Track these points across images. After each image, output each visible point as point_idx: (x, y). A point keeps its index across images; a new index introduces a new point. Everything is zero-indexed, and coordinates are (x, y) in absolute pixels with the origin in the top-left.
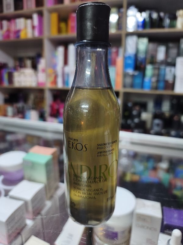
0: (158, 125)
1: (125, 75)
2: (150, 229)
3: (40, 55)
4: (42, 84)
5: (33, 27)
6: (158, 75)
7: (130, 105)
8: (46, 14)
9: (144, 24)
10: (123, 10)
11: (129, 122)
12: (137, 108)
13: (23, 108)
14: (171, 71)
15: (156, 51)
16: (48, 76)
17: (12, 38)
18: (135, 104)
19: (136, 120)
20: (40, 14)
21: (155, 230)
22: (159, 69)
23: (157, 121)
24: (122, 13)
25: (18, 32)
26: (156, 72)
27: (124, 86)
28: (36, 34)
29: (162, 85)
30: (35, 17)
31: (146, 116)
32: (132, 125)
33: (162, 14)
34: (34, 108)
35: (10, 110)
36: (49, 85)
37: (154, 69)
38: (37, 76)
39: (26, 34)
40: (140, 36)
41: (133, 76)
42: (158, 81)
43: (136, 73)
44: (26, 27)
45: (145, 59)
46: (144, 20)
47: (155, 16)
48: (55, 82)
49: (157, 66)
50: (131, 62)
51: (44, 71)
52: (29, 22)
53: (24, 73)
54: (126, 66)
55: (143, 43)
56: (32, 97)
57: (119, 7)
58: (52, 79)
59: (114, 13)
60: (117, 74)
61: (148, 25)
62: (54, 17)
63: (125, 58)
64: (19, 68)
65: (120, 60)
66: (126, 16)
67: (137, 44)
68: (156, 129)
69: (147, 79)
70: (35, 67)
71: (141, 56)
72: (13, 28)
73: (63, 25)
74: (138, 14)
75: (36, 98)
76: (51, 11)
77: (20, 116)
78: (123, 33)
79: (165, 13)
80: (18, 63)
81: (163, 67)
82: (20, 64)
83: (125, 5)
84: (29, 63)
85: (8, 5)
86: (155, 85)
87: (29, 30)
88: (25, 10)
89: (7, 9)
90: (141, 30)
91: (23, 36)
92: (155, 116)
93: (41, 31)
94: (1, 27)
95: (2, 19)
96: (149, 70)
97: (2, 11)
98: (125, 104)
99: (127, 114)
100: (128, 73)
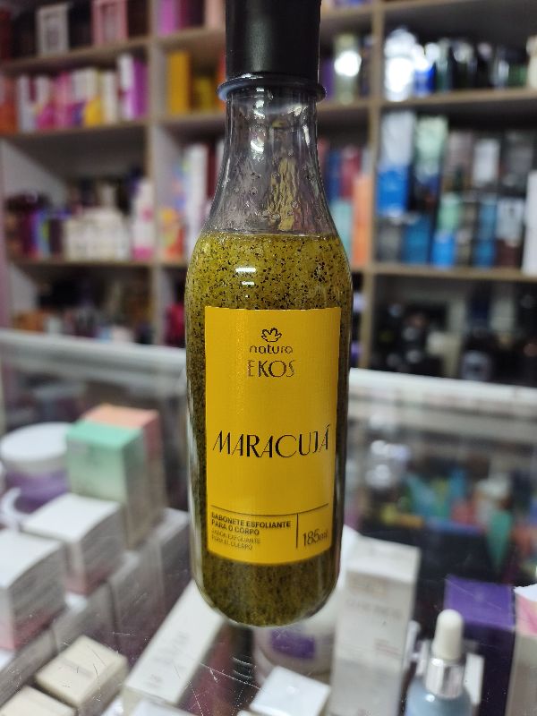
0: (476, 369)
1: (381, 225)
3: (138, 172)
4: (145, 252)
5: (120, 94)
6: (476, 225)
7: (395, 311)
8: (155, 55)
9: (433, 80)
10: (373, 40)
11: (393, 359)
12: (418, 321)
13: (91, 321)
14: (512, 211)
15: (471, 155)
16: (161, 229)
17: (62, 124)
18: (412, 309)
19: (413, 356)
20: (140, 57)
21: (397, 615)
22: (478, 206)
23: (474, 359)
24: (369, 48)
25: (76, 109)
26: (471, 215)
27: (379, 256)
28: (129, 112)
29: (486, 251)
30: (126, 64)
31: (440, 343)
32: (402, 370)
33: (485, 50)
34: (121, 322)
35: (53, 323)
36: (162, 256)
37: (465, 206)
38: (128, 229)
39: (100, 112)
40: (422, 111)
41: (404, 228)
42: (475, 242)
43: (412, 220)
44: (99, 93)
45: (438, 179)
46: (434, 68)
47: (464, 54)
48: (180, 247)
49: (471, 199)
50: (396, 187)
51: (149, 215)
52: (108, 79)
53: (93, 222)
54: (381, 199)
55: (434, 134)
56: (116, 291)
57: (360, 30)
58: (171, 238)
59: (345, 49)
60: (357, 223)
61: (445, 81)
62: (179, 63)
63: (379, 178)
64: (80, 209)
65: (364, 185)
66: (383, 58)
67: (414, 136)
69: (443, 237)
70: (124, 205)
71: (427, 170)
72: (64, 98)
73: (204, 87)
74: (417, 51)
75: (127, 293)
76: (169, 49)
78: (373, 104)
79: (494, 44)
80: (77, 196)
81: (489, 201)
82: (85, 196)
83: (378, 25)
84: (108, 193)
85: (52, 35)
86: (466, 252)
87: (110, 103)
88: (99, 47)
89: (52, 42)
90: (423, 96)
91: (91, 118)
92: (471, 344)
93: (141, 104)
94: (33, 95)
95: (34, 72)
96: (450, 209)
97: (33, 50)
98: (381, 311)
99: (385, 337)
100: (389, 218)
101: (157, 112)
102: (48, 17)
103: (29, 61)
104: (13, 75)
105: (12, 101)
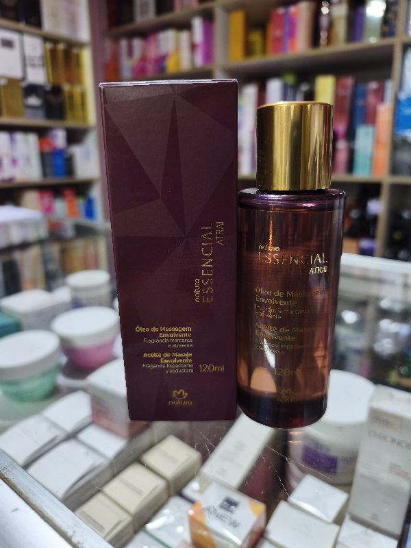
2: (399, 443)
5: (193, 47)
7: (407, 215)
8: (219, 15)
11: (402, 254)
20: (208, 17)
21: (409, 446)
25: (161, 61)
28: (199, 61)
30: (197, 23)
39: (178, 62)
44: (178, 48)
52: (184, 35)
60: (377, 141)
62: (238, 19)
65: (385, 112)
72: (153, 53)
73: (256, 37)
76: (230, 9)
78: (397, 42)
85: (144, 5)
87: (185, 54)
88: (178, 13)
89: (144, 12)
91: (171, 67)
93: (208, 56)
94: (130, 52)
95: (131, 35)
97: (131, 19)
98: (394, 213)
99: (397, 236)
100: (406, 137)
101: (220, 59)
103: (128, 27)
104: (116, 39)
105: (116, 58)
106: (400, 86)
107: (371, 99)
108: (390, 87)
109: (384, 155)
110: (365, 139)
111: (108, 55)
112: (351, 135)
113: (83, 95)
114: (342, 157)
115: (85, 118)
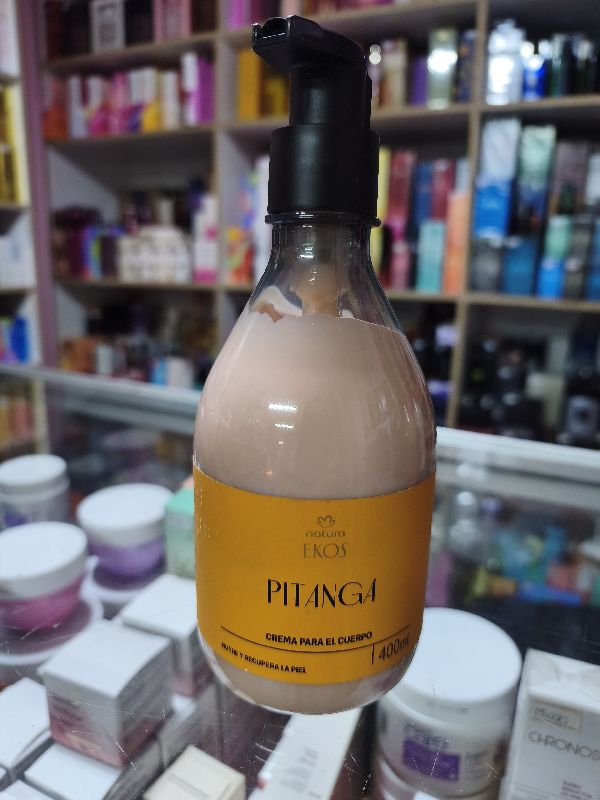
0: (583, 415)
1: (476, 249)
2: (577, 751)
3: (201, 185)
4: (210, 276)
5: (183, 96)
6: (590, 251)
7: (490, 346)
8: (223, 53)
9: (546, 80)
10: (471, 35)
11: (486, 402)
12: (515, 357)
13: (144, 348)
15: (584, 169)
16: (228, 250)
17: (117, 130)
18: (508, 344)
19: (510, 399)
20: (206, 55)
22: (591, 229)
23: (579, 403)
24: (472, 43)
25: (134, 112)
26: (583, 239)
27: (473, 285)
28: (192, 116)
30: (190, 62)
31: (540, 384)
32: (497, 413)
34: (177, 353)
35: (104, 355)
36: (228, 280)
37: (575, 228)
38: (190, 250)
39: (159, 117)
40: (529, 119)
41: (503, 253)
42: (587, 269)
43: (514, 243)
44: (159, 96)
45: (547, 195)
46: (547, 65)
47: (583, 50)
48: (248, 270)
49: (584, 219)
50: (496, 205)
51: (212, 234)
52: (169, 78)
53: (149, 239)
54: (478, 219)
55: (540, 144)
56: (172, 316)
57: (461, 24)
58: (237, 260)
59: (443, 45)
60: (448, 244)
61: (559, 81)
62: (251, 61)
63: (477, 193)
64: (135, 227)
65: (460, 202)
66: (487, 54)
67: (519, 144)
68: (576, 427)
69: (550, 264)
70: (184, 222)
71: (533, 185)
72: (119, 101)
73: (276, 88)
74: (527, 49)
75: (184, 318)
76: (237, 46)
77: (135, 373)
78: (474, 109)
80: (131, 211)
82: (140, 214)
83: (482, 18)
84: (165, 208)
85: (107, 28)
86: (576, 281)
87: (170, 106)
88: (160, 43)
89: (107, 38)
90: (533, 100)
91: (149, 122)
92: (574, 387)
93: (206, 108)
94: (85, 98)
95: (86, 72)
96: (558, 232)
97: (87, 47)
98: (473, 345)
99: (478, 375)
100: (488, 240)
101: (223, 117)
102: (102, 8)
103: (81, 59)
104: (63, 75)
105: (62, 105)
106: (478, 169)
107: (439, 184)
108: (465, 169)
109: (458, 264)
110: (432, 240)
111: (49, 101)
112: (412, 234)
113: (9, 159)
114: (400, 264)
115: (12, 194)
